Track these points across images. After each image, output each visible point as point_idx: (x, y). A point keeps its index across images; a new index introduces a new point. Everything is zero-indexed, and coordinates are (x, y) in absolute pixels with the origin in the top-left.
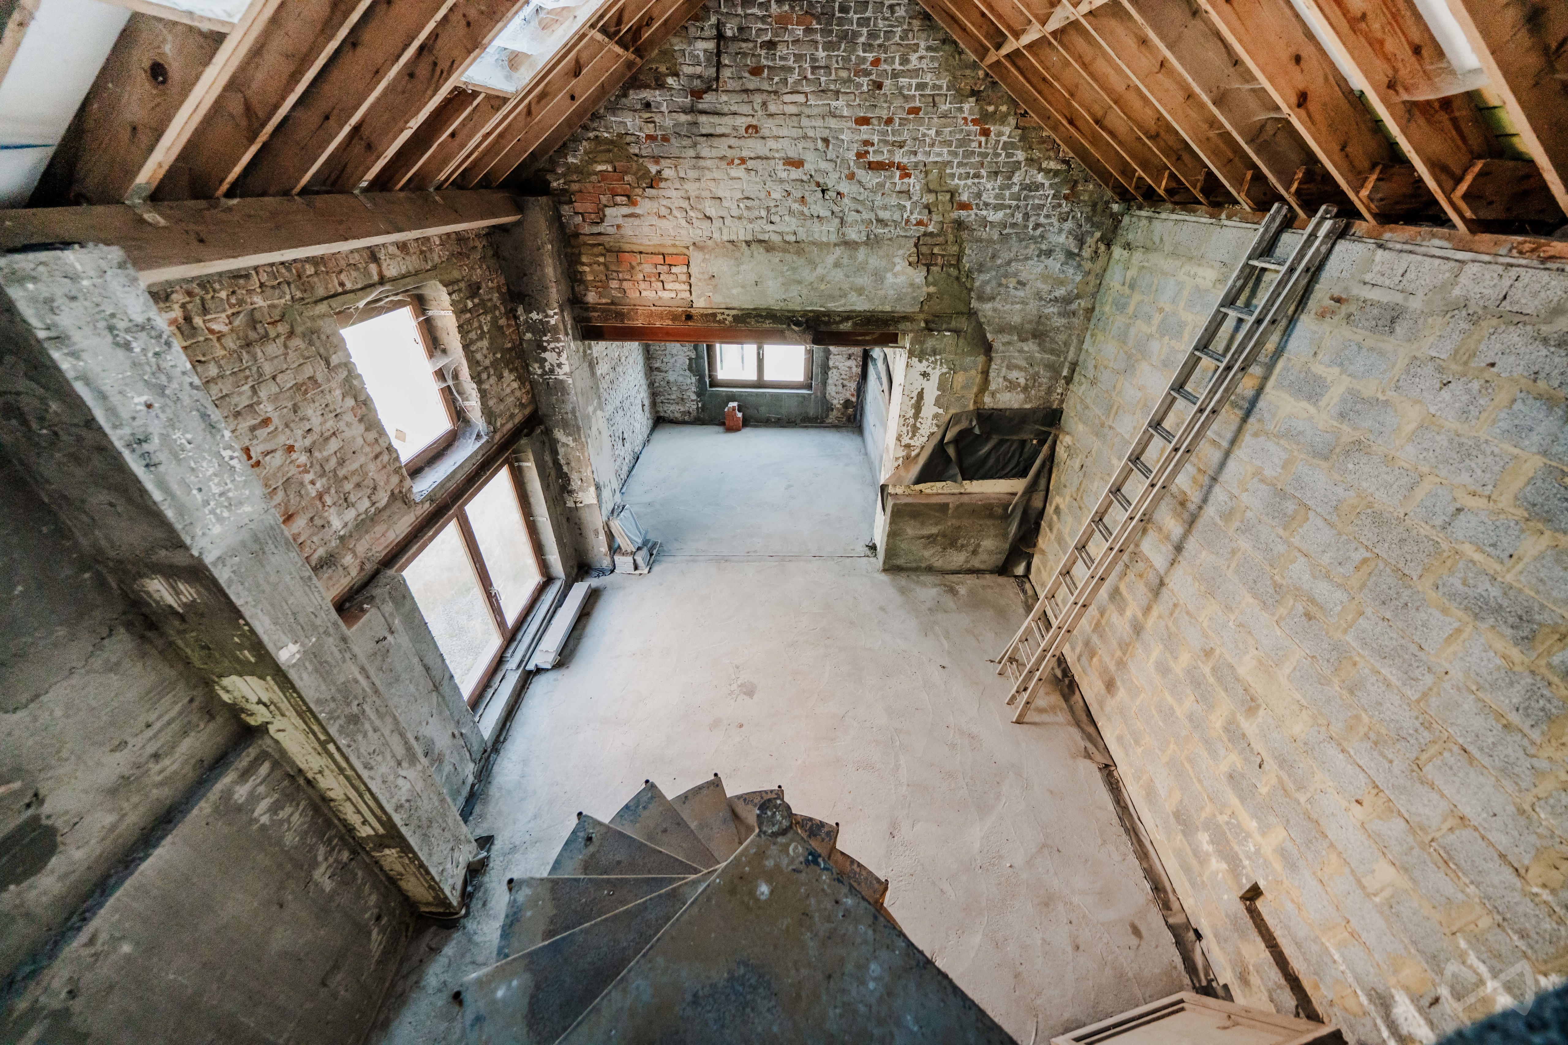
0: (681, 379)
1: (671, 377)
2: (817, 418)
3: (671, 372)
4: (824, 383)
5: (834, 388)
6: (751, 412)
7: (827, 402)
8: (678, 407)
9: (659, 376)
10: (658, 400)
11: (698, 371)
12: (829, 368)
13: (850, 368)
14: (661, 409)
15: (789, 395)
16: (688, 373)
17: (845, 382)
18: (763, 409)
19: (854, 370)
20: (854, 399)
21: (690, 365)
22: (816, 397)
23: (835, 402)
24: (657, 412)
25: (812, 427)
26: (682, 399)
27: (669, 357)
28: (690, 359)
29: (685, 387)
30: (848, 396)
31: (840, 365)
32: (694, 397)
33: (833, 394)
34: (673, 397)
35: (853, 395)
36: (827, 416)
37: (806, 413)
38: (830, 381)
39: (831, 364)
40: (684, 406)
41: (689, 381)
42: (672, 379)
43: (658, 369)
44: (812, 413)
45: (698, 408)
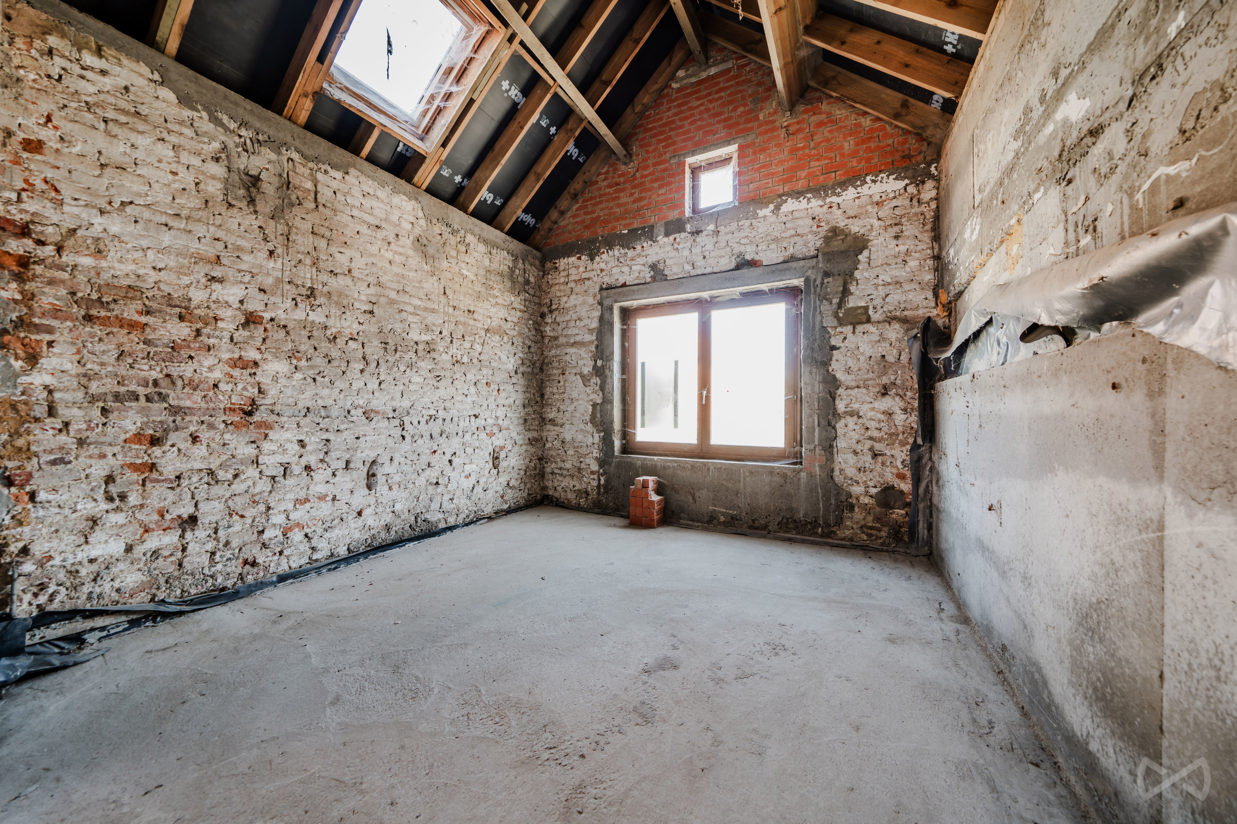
0: (580, 437)
1: (568, 433)
2: (815, 523)
3: (567, 426)
4: (829, 447)
5: (851, 459)
6: (682, 498)
7: (838, 489)
8: (572, 483)
9: (551, 432)
10: (548, 470)
11: (603, 423)
12: (837, 415)
13: (889, 414)
14: (549, 484)
15: (752, 472)
16: (590, 427)
17: (878, 446)
18: (703, 494)
19: (900, 418)
20: (906, 487)
21: (593, 415)
22: (811, 475)
23: (857, 490)
24: (545, 488)
25: (803, 542)
26: (579, 469)
27: (567, 402)
28: (594, 406)
29: (583, 451)
30: (890, 477)
31: (864, 409)
32: (595, 467)
33: (851, 472)
34: (568, 465)
35: (901, 476)
36: (839, 522)
37: (791, 509)
38: (841, 443)
39: (841, 406)
40: (580, 479)
41: (590, 441)
42: (568, 437)
43: (552, 421)
44: (802, 510)
45: (599, 486)
